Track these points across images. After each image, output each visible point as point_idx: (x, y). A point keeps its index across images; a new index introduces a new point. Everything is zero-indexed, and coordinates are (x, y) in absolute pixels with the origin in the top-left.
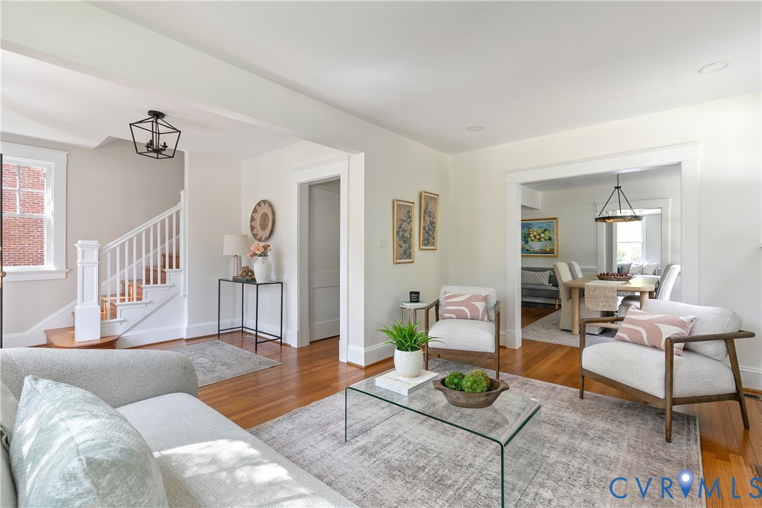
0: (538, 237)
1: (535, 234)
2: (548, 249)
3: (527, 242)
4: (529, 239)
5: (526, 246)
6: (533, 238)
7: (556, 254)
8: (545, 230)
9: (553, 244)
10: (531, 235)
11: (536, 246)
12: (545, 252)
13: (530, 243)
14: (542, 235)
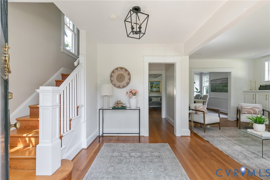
0: (155, 87)
1: (154, 86)
2: (158, 91)
3: (152, 88)
4: (153, 87)
5: (152, 89)
6: (154, 87)
7: (160, 92)
8: (157, 85)
9: (160, 89)
10: (153, 86)
11: (155, 89)
12: (157, 91)
13: (153, 89)
14: (156, 86)
